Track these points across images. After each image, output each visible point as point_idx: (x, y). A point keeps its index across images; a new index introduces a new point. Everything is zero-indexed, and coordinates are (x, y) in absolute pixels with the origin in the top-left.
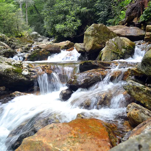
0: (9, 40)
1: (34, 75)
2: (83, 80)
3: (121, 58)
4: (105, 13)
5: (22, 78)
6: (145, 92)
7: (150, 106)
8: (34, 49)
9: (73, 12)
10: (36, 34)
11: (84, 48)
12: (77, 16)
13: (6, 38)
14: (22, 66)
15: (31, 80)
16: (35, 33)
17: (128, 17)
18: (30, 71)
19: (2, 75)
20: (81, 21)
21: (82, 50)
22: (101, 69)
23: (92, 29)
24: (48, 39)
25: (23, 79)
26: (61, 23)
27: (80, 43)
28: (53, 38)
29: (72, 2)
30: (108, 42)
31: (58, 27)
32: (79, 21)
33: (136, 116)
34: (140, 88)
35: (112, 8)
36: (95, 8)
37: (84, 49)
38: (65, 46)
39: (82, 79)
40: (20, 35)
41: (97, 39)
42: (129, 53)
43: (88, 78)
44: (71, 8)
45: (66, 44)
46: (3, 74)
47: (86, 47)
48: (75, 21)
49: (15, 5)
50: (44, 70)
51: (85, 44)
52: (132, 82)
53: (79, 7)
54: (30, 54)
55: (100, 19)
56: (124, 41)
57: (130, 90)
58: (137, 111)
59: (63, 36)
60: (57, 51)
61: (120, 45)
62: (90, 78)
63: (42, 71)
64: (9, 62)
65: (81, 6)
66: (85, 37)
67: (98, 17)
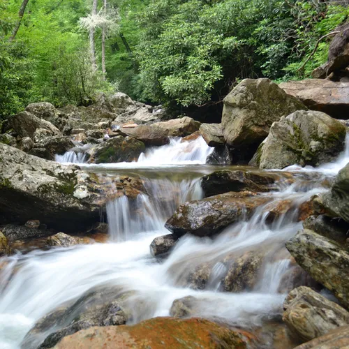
0: (60, 116)
1: (100, 198)
2: (201, 218)
3: (306, 163)
4: (281, 48)
5: (74, 205)
6: (337, 262)
7: (347, 297)
8: (111, 136)
9: (203, 48)
10: (122, 97)
11: (221, 134)
12: (212, 58)
13: (53, 111)
14: (76, 179)
15: (93, 209)
16: (120, 95)
17: (334, 58)
18: (90, 190)
19: (32, 196)
20: (221, 69)
21: (218, 140)
22: (250, 192)
23: (242, 92)
24: (149, 109)
25: (76, 208)
26: (176, 74)
27: (213, 124)
28: (160, 105)
29: (202, 25)
30: (276, 125)
31: (170, 83)
32: (217, 69)
33: (300, 321)
34: (325, 251)
35: (298, 36)
36: (256, 36)
37: (221, 137)
38: (180, 129)
39: (199, 216)
40: (87, 100)
41: (252, 113)
42: (330, 151)
43: (213, 214)
44: (201, 38)
45: (182, 125)
46: (34, 195)
47: (226, 133)
48: (208, 68)
49: (80, 35)
50: (121, 189)
51: (225, 126)
52: (306, 235)
53: (219, 36)
54: (101, 148)
55: (267, 62)
56: (315, 120)
57: (301, 254)
58: (305, 310)
59: (180, 103)
60: (160, 141)
61: (305, 132)
62: (218, 214)
63: (116, 191)
64: (50, 168)
65: (222, 35)
66: (224, 109)
67: (264, 57)
